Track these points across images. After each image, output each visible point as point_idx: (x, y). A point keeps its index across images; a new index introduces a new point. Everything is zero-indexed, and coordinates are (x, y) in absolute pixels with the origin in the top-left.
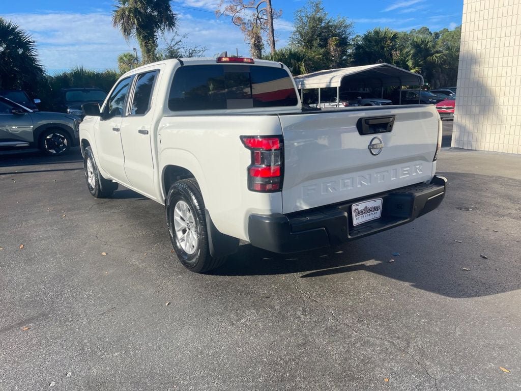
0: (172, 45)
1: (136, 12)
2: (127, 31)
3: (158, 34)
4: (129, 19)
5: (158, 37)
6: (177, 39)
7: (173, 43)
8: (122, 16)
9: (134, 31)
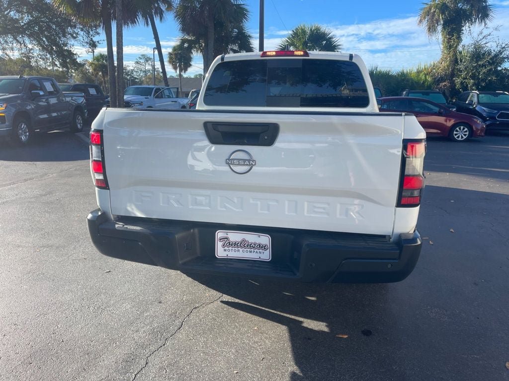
0: (479, 39)
1: (443, 8)
2: (432, 29)
3: (466, 28)
4: (434, 15)
5: (464, 32)
6: (486, 32)
7: (481, 37)
8: (428, 13)
9: (440, 28)
